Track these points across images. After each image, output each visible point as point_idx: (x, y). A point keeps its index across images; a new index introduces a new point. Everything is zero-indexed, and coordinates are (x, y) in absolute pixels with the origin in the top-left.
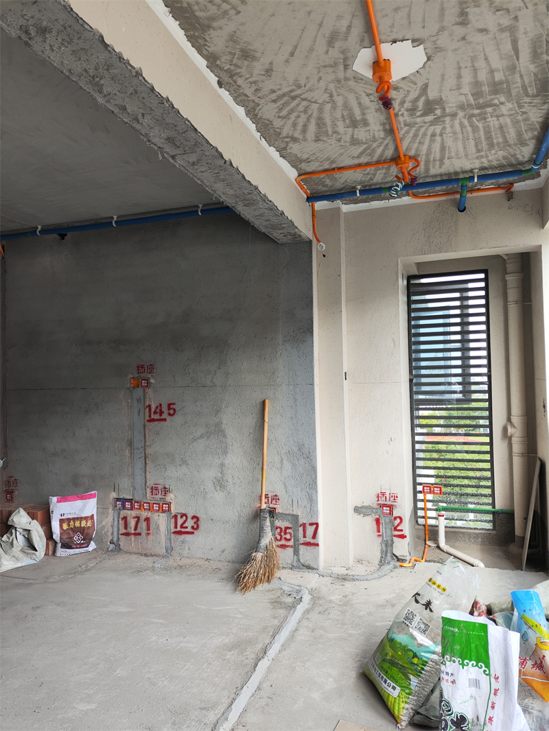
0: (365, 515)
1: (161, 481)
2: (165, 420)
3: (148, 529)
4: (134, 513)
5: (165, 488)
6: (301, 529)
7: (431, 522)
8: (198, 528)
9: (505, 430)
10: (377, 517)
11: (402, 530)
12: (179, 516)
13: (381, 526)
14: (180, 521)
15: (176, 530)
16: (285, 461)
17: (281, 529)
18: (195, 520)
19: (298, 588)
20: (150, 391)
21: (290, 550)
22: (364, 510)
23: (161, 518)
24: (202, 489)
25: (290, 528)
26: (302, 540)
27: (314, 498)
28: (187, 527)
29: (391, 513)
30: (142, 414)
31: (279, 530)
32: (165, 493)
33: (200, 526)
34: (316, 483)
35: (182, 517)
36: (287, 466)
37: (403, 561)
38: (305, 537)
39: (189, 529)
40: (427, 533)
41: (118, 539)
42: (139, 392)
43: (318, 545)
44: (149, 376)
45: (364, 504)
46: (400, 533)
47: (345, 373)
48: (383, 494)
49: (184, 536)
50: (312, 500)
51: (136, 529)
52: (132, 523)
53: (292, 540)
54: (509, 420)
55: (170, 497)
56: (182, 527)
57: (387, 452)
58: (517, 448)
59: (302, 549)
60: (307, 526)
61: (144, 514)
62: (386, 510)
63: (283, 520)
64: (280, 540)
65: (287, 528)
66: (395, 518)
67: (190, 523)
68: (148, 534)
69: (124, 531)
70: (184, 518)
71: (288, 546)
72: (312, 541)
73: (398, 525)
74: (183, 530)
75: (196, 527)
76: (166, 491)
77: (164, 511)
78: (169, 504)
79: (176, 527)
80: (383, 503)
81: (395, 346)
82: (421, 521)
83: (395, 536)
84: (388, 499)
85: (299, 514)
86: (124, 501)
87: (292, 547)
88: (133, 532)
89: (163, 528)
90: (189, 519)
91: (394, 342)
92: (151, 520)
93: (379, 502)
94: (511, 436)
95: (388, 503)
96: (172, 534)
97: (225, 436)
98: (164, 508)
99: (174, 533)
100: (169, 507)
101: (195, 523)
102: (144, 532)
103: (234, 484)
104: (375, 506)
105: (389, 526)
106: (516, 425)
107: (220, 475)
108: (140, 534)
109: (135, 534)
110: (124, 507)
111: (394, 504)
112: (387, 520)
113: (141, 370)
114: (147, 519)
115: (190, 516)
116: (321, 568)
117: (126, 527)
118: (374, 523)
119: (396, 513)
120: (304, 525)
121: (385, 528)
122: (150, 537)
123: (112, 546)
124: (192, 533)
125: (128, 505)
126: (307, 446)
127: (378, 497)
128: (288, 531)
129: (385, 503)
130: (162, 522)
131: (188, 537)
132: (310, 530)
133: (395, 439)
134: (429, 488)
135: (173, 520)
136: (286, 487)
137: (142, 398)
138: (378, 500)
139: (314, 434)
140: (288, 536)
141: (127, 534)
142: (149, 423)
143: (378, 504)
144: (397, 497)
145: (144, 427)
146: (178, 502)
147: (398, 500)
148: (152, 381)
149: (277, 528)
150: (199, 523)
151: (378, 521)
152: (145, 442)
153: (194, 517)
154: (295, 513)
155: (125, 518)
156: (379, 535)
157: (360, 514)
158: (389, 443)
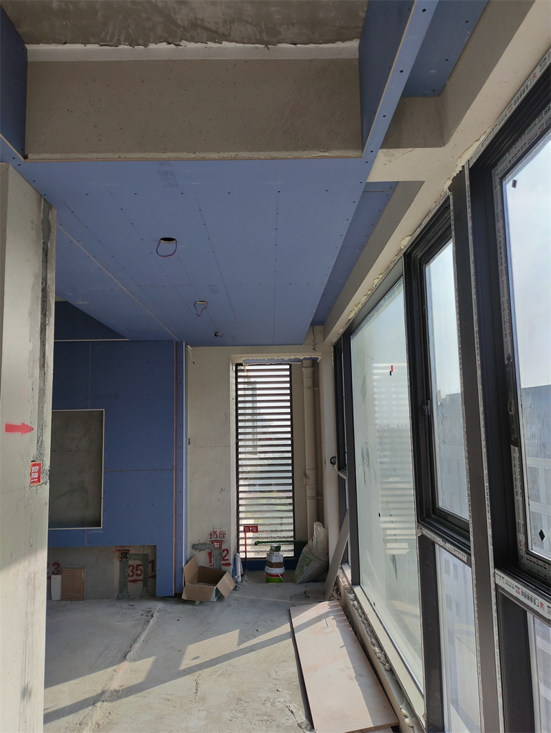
0: (200, 550)
6: (150, 565)
10: (210, 551)
11: (228, 560)
13: (212, 558)
18: (56, 566)
21: (141, 584)
22: (200, 547)
25: (141, 565)
26: (151, 574)
29: (221, 546)
38: (153, 571)
45: (200, 542)
46: (226, 562)
47: (189, 439)
48: (215, 532)
53: (143, 575)
54: (305, 472)
57: (219, 500)
58: (310, 493)
62: (217, 545)
63: (135, 559)
64: (132, 576)
66: (223, 551)
67: (51, 570)
71: (139, 580)
73: (226, 556)
80: (214, 539)
81: (226, 419)
83: (223, 565)
84: (218, 536)
85: (149, 552)
87: (142, 580)
90: (51, 566)
91: (225, 416)
94: (306, 484)
95: (218, 539)
104: (209, 542)
105: (219, 557)
106: (309, 476)
111: (223, 540)
112: (218, 553)
118: (207, 556)
119: (223, 547)
120: (152, 562)
121: (216, 560)
127: (211, 535)
128: (139, 568)
133: (224, 489)
134: (248, 528)
138: (211, 538)
140: (139, 572)
143: (211, 541)
147: (226, 536)
149: (129, 567)
150: (59, 569)
151: (210, 554)
153: (54, 564)
154: (145, 553)
156: (211, 566)
157: (197, 550)
158: (220, 493)
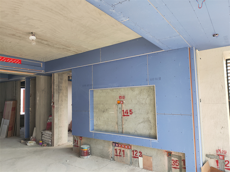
0: (211, 158)
2: (129, 116)
3: (124, 155)
4: (119, 148)
6: (183, 162)
10: (217, 160)
11: (229, 167)
12: (134, 151)
13: (219, 164)
17: (174, 161)
18: (140, 153)
20: (123, 105)
21: (178, 170)
22: (210, 156)
23: (128, 151)
25: (178, 161)
26: (183, 166)
29: (223, 159)
30: (121, 113)
39: (138, 156)
41: (114, 157)
42: (120, 105)
44: (123, 100)
45: (211, 154)
47: (200, 99)
48: (220, 150)
49: (136, 159)
51: (120, 154)
52: (118, 151)
53: (179, 166)
57: (221, 133)
59: (183, 170)
61: (122, 149)
62: (221, 157)
63: (175, 157)
64: (174, 165)
66: (226, 161)
67: (138, 154)
68: (124, 156)
69: (116, 154)
70: (136, 152)
71: (177, 168)
73: (227, 164)
74: (136, 156)
75: (141, 156)
77: (129, 149)
78: (131, 146)
79: (133, 155)
81: (223, 88)
83: (226, 169)
84: (222, 152)
85: (182, 155)
86: (116, 143)
87: (179, 168)
88: (119, 155)
89: (129, 155)
91: (222, 86)
92: (125, 151)
93: (218, 154)
95: (222, 154)
98: (129, 147)
99: (133, 157)
102: (122, 155)
104: (216, 155)
105: (223, 164)
108: (121, 156)
109: (119, 156)
110: (115, 146)
111: (225, 155)
112: (222, 162)
113: (120, 98)
114: (123, 151)
115: (138, 152)
117: (116, 153)
119: (226, 159)
120: (184, 160)
121: (221, 165)
122: (124, 157)
123: (112, 159)
125: (117, 145)
127: (217, 151)
128: (177, 162)
129: (221, 154)
130: (128, 152)
133: (224, 127)
135: (132, 152)
137: (121, 108)
140: (177, 164)
141: (117, 155)
142: (123, 117)
143: (217, 154)
144: (226, 152)
145: (122, 118)
147: (227, 153)
148: (124, 102)
149: (172, 160)
150: (142, 154)
151: (217, 162)
152: (122, 123)
153: (140, 152)
154: (180, 155)
155: (116, 150)
156: (218, 168)
157: (209, 158)
158: (222, 129)
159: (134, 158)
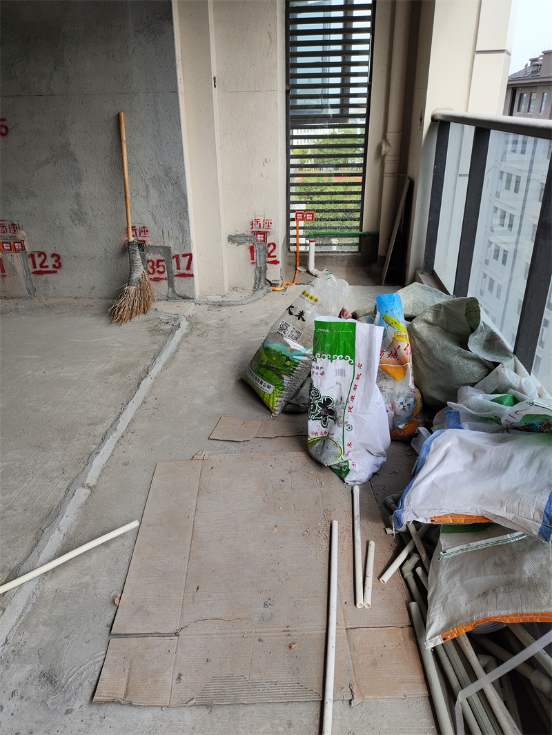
0: (239, 244)
1: (6, 217)
3: (3, 271)
5: (13, 225)
6: (174, 261)
7: (302, 249)
8: (60, 265)
9: (379, 148)
10: (251, 244)
11: (275, 256)
12: (36, 255)
13: (255, 254)
14: (38, 261)
15: (35, 270)
16: (151, 189)
17: (153, 262)
19: (175, 316)
21: (165, 283)
22: (238, 239)
23: (15, 258)
24: (58, 223)
26: (176, 272)
27: (186, 228)
28: (47, 267)
31: (150, 264)
32: (15, 231)
33: (62, 264)
34: (187, 212)
35: (39, 256)
36: (154, 194)
37: (276, 285)
38: (178, 268)
39: (51, 268)
40: (298, 259)
43: (192, 275)
45: (238, 233)
46: (273, 259)
47: (215, 78)
48: (257, 221)
49: (45, 276)
50: (184, 231)
54: (384, 137)
55: (21, 234)
56: (41, 266)
57: (262, 175)
58: (389, 168)
59: (177, 281)
60: (181, 257)
62: (260, 237)
63: (154, 253)
64: (153, 273)
65: (159, 261)
66: (269, 245)
67: (50, 262)
68: (4, 276)
70: (43, 256)
72: (187, 272)
73: (272, 252)
74: (44, 269)
75: (58, 266)
76: (15, 227)
77: (17, 251)
78: (22, 242)
79: (35, 267)
80: (257, 230)
82: (293, 248)
83: (269, 262)
85: (171, 245)
87: (166, 279)
89: (20, 268)
90: (49, 258)
91: (270, 38)
92: (4, 261)
93: (253, 230)
94: (385, 155)
95: (262, 230)
96: (32, 275)
97: (75, 160)
98: (17, 246)
99: (34, 273)
100: (23, 246)
101: (56, 261)
103: (95, 216)
104: (250, 234)
105: (263, 253)
106: (390, 142)
107: (77, 207)
111: (268, 231)
112: (261, 247)
115: (49, 254)
116: (197, 298)
118: (249, 251)
120: (177, 257)
122: (7, 279)
124: (55, 272)
126: (174, 170)
127: (252, 224)
128: (160, 264)
129: (259, 230)
130: (17, 262)
131: (50, 276)
132: (184, 262)
133: (270, 160)
134: (301, 215)
135: (30, 260)
136: (154, 218)
138: (252, 228)
139: (182, 154)
140: (161, 269)
143: (253, 232)
144: (271, 223)
146: (32, 239)
149: (148, 261)
151: (252, 249)
154: (166, 245)
156: (253, 263)
157: (234, 243)
158: (264, 165)
159: (38, 276)
